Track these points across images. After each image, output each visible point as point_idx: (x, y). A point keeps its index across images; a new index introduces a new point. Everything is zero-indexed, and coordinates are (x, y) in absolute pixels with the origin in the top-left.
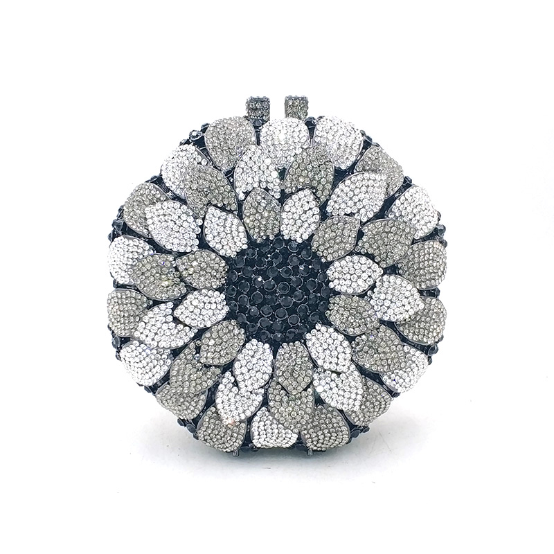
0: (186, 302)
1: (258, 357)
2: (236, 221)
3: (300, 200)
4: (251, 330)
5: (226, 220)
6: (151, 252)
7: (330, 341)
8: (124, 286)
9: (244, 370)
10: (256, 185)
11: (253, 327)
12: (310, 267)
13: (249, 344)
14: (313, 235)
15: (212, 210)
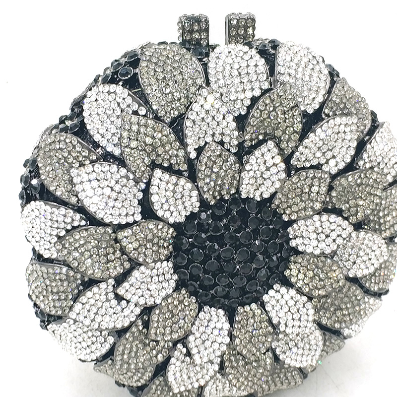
0: (132, 279)
1: (212, 326)
2: (189, 185)
3: (263, 155)
4: (204, 298)
5: (176, 184)
6: (83, 223)
7: (291, 303)
8: (50, 261)
9: (199, 342)
10: (209, 139)
11: (206, 295)
12: (271, 227)
13: (203, 313)
14: (276, 193)
15: (158, 173)
